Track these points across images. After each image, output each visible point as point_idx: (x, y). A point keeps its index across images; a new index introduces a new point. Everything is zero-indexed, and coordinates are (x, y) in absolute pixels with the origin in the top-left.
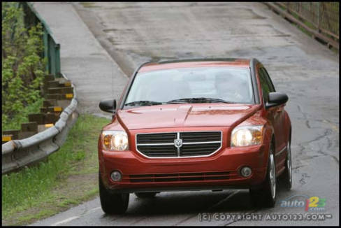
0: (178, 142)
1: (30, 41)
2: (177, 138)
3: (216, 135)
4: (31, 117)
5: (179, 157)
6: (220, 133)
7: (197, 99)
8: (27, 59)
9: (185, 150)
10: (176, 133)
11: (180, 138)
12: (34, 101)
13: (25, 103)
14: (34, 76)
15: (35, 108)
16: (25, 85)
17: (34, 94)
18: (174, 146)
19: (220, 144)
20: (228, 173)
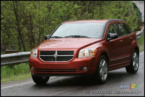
0: (56, 55)
1: (135, 12)
2: (55, 53)
3: (72, 52)
4: (135, 30)
5: (56, 62)
6: (74, 51)
7: (76, 36)
8: (134, 16)
9: (59, 59)
10: (55, 51)
11: (57, 53)
12: (135, 26)
13: (133, 26)
14: (136, 20)
15: (136, 27)
16: (134, 22)
17: (136, 24)
18: (54, 56)
19: (73, 56)
20: (76, 69)
